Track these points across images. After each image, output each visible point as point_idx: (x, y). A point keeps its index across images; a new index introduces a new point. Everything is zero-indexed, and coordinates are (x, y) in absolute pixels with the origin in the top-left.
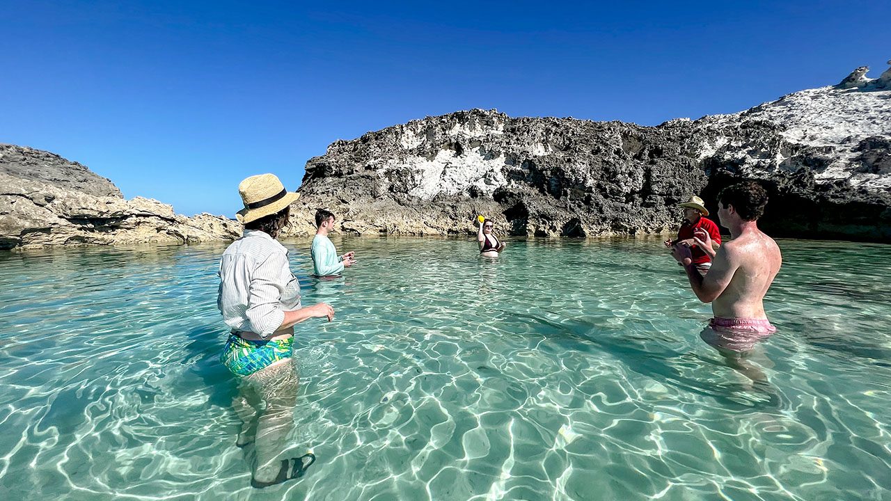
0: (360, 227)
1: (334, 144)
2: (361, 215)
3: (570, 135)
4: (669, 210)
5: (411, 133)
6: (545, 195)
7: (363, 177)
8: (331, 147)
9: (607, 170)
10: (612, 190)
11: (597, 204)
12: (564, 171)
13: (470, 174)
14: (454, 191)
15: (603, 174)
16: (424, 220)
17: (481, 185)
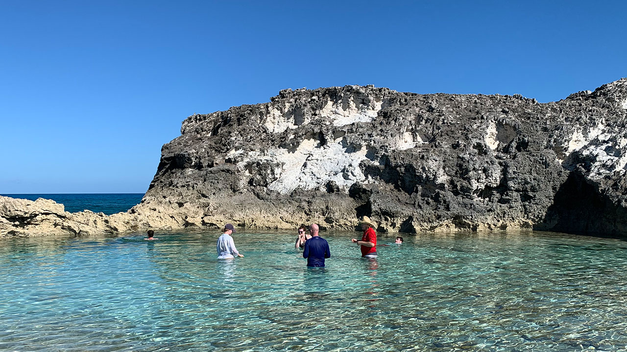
0: (219, 222)
1: (190, 119)
2: (221, 209)
3: (441, 123)
4: (524, 206)
5: (277, 113)
6: (399, 191)
7: (223, 171)
8: (186, 123)
9: (460, 166)
10: (462, 187)
11: (445, 202)
12: (415, 169)
13: (330, 167)
14: (312, 185)
15: (457, 171)
16: (281, 215)
17: (339, 181)
